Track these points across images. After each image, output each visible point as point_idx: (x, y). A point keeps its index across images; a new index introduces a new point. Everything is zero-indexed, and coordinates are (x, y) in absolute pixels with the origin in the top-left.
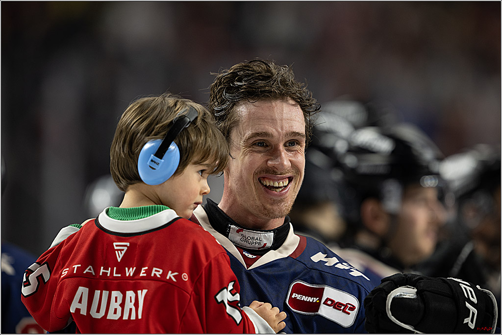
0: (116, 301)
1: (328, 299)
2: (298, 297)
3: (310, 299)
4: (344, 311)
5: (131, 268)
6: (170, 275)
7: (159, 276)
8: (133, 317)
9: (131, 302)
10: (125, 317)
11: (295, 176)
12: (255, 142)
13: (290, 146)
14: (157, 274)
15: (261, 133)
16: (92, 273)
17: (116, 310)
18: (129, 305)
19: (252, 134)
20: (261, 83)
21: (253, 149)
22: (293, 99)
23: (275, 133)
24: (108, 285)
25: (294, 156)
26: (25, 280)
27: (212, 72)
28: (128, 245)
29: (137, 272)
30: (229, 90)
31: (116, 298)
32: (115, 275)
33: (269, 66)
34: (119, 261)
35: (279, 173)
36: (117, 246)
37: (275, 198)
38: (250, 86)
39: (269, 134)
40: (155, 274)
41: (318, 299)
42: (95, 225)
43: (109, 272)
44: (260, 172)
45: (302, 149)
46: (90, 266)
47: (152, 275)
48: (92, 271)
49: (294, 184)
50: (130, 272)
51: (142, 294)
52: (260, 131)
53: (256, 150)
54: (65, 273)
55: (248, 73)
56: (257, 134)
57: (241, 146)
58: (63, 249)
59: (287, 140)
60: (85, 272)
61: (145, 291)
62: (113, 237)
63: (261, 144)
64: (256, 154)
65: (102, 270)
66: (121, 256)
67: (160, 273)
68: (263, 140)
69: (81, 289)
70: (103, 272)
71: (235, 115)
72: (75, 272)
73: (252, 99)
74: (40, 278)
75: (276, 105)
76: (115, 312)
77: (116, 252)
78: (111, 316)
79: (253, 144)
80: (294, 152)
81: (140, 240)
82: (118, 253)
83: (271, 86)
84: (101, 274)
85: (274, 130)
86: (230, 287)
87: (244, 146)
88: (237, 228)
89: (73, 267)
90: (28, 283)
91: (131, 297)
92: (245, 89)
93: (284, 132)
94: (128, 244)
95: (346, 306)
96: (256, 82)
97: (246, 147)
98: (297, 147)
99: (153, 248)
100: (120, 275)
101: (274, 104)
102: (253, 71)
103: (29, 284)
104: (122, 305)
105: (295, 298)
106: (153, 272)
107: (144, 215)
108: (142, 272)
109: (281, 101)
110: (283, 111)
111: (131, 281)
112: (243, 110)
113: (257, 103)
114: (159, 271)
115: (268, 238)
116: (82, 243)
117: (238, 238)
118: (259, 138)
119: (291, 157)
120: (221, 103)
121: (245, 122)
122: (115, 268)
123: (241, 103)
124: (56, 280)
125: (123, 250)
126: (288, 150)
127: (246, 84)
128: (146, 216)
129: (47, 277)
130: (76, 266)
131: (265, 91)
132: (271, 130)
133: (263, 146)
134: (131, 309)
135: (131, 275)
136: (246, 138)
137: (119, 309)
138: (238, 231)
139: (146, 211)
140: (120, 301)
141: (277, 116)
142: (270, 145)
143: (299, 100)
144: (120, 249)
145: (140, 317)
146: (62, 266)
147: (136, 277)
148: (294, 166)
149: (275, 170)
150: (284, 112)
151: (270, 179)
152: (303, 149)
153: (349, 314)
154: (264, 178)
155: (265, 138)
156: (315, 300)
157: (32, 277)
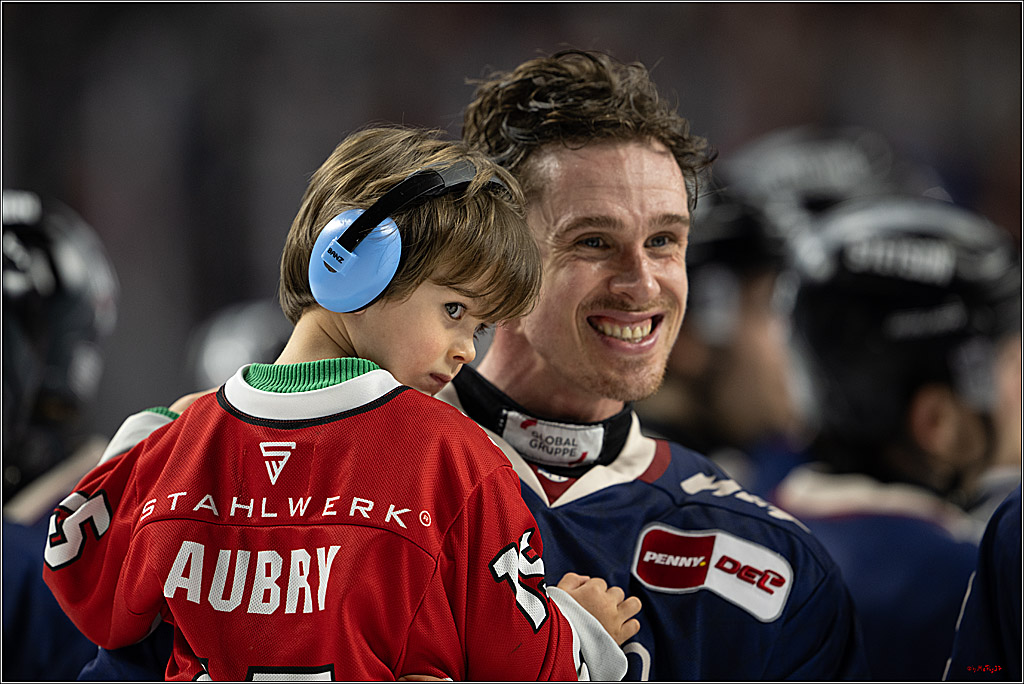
0: (268, 574)
1: (724, 559)
2: (658, 558)
3: (685, 562)
4: (760, 585)
5: (301, 500)
6: (392, 514)
7: (366, 515)
8: (308, 609)
9: (302, 573)
10: (291, 608)
11: (667, 312)
12: (581, 239)
13: (654, 245)
14: (362, 510)
15: (597, 219)
16: (211, 511)
17: (267, 593)
18: (298, 581)
19: (577, 219)
20: (589, 104)
21: (578, 253)
22: (662, 140)
23: (628, 220)
24: (251, 537)
25: (665, 267)
26: (52, 530)
27: (470, 78)
28: (294, 448)
29: (316, 506)
30: (515, 118)
31: (268, 566)
32: (264, 515)
33: (602, 65)
34: (273, 483)
35: (635, 308)
36: (267, 449)
37: (628, 357)
38: (566, 111)
39: (615, 221)
40: (357, 511)
41: (702, 558)
42: (217, 405)
43: (250, 508)
44: (592, 304)
45: (679, 251)
46: (208, 496)
47: (352, 513)
48: (213, 507)
49: (666, 330)
50: (299, 507)
51: (327, 557)
52: (595, 213)
53: (584, 255)
54: (149, 509)
55: (558, 82)
56: (588, 221)
57: (548, 247)
58: (141, 460)
59: (653, 232)
60: (196, 509)
61: (334, 550)
62: (258, 431)
63: (593, 242)
64: (583, 264)
65: (235, 505)
66: (278, 472)
67: (369, 509)
68: (599, 233)
69: (187, 547)
70: (237, 509)
71: (532, 178)
72: (173, 508)
73: (574, 141)
74: (88, 526)
75: (628, 156)
76: (267, 597)
77: (267, 463)
78: (257, 607)
79: (578, 243)
80: (663, 260)
81: (319, 436)
82: (271, 464)
83: (614, 112)
84: (232, 514)
85: (626, 212)
86: (524, 544)
87: (554, 247)
88: (523, 418)
89: (170, 496)
90: (59, 539)
91: (301, 563)
92: (555, 117)
93: (647, 215)
94: (293, 445)
95: (764, 575)
96: (580, 103)
97: (560, 249)
98: (670, 249)
99: (351, 453)
100: (275, 515)
101: (622, 152)
102: (569, 75)
103: (64, 540)
104: (283, 582)
105: (652, 562)
106: (354, 507)
107: (326, 381)
108: (326, 509)
109: (637, 144)
110: (642, 167)
111: (300, 528)
112: (550, 165)
113: (584, 151)
114: (367, 505)
115: (591, 441)
116: (188, 445)
117: (524, 440)
118: (590, 229)
119: (657, 270)
120: (497, 148)
121: (559, 193)
122: (265, 500)
123: (546, 149)
124: (128, 531)
125: (282, 458)
126: (654, 256)
127: (558, 105)
128: (332, 381)
129: (102, 524)
130: (176, 496)
131: (603, 123)
132: (618, 210)
133: (597, 246)
134: (302, 591)
135: (302, 513)
136: (562, 227)
137: (276, 591)
138: (524, 425)
139: (332, 371)
140: (276, 573)
141: (631, 180)
142: (616, 246)
143: (673, 143)
144: (276, 458)
145: (322, 607)
146: (143, 497)
147: (313, 519)
148: (666, 289)
149: (627, 300)
150: (646, 169)
151: (613, 321)
152: (683, 252)
153: (771, 592)
154: (599, 318)
155: (604, 230)
156: (697, 561)
157: (71, 525)
